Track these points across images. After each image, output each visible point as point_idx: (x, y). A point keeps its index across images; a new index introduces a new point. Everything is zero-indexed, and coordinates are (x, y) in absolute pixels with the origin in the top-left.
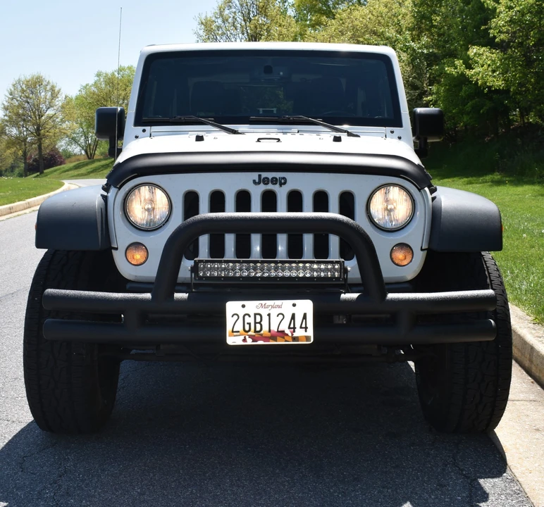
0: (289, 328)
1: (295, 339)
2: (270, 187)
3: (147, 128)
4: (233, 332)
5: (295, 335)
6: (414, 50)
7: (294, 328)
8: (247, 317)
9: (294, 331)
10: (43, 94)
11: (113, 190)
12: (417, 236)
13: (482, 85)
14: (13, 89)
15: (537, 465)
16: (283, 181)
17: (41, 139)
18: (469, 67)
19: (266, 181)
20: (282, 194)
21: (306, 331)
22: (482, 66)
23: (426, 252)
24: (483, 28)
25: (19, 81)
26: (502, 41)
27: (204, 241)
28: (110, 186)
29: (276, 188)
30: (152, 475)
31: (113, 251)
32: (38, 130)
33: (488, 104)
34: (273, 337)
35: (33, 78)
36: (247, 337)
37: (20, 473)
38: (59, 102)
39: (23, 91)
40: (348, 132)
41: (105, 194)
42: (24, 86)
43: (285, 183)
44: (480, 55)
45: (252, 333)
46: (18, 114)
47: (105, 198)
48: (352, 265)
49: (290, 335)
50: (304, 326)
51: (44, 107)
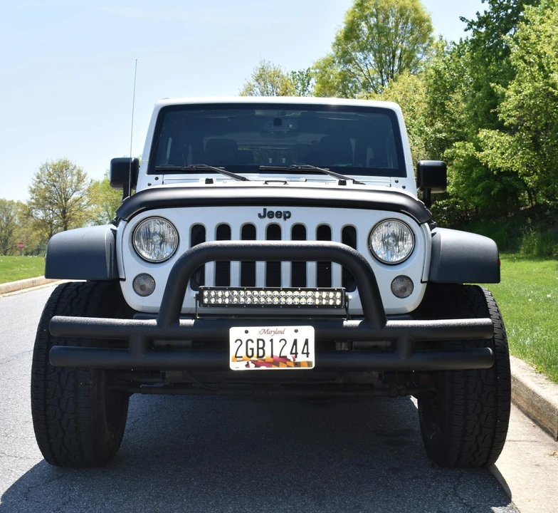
0: (291, 353)
1: (297, 364)
2: (275, 220)
3: (160, 176)
4: (236, 357)
5: (297, 360)
6: (427, 134)
7: (296, 353)
8: (250, 342)
9: (296, 357)
10: (69, 178)
11: (122, 224)
12: (417, 270)
13: (491, 166)
14: (40, 173)
15: (536, 495)
16: (287, 215)
17: (67, 221)
18: (479, 149)
19: (271, 215)
20: (286, 227)
21: (308, 357)
22: (492, 149)
23: (426, 284)
24: (492, 111)
25: (47, 165)
26: (511, 125)
27: (210, 267)
28: (120, 220)
29: (280, 221)
30: (155, 503)
31: (121, 282)
32: (64, 213)
33: (498, 186)
34: (276, 363)
35: (60, 163)
36: (250, 362)
37: (24, 501)
38: (85, 186)
39: (50, 175)
40: (354, 181)
41: (114, 227)
42: (51, 170)
43: (289, 217)
44: (489, 137)
45: (254, 358)
46: (45, 198)
47: (114, 232)
48: (353, 296)
49: (292, 360)
50: (305, 351)
51: (71, 190)
